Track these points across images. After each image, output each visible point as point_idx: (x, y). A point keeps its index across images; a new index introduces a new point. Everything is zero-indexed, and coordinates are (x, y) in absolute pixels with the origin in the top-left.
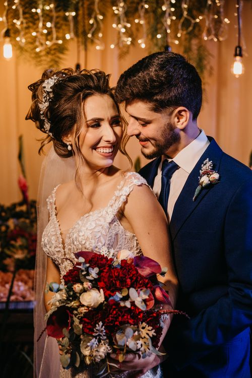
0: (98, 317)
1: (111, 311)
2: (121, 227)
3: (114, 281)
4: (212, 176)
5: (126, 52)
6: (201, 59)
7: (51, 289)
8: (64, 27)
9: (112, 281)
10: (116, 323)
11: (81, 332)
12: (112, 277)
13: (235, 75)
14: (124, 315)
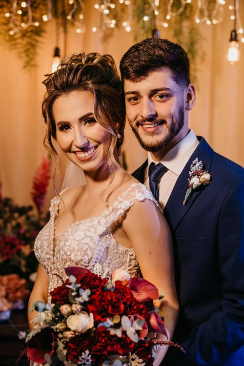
0: (85, 343)
1: (100, 339)
2: (113, 240)
3: (106, 306)
4: (202, 177)
5: (109, 35)
6: (192, 44)
7: (37, 309)
8: (41, 7)
9: (104, 305)
10: (104, 353)
11: (65, 358)
12: (104, 301)
13: (230, 62)
14: (113, 345)
